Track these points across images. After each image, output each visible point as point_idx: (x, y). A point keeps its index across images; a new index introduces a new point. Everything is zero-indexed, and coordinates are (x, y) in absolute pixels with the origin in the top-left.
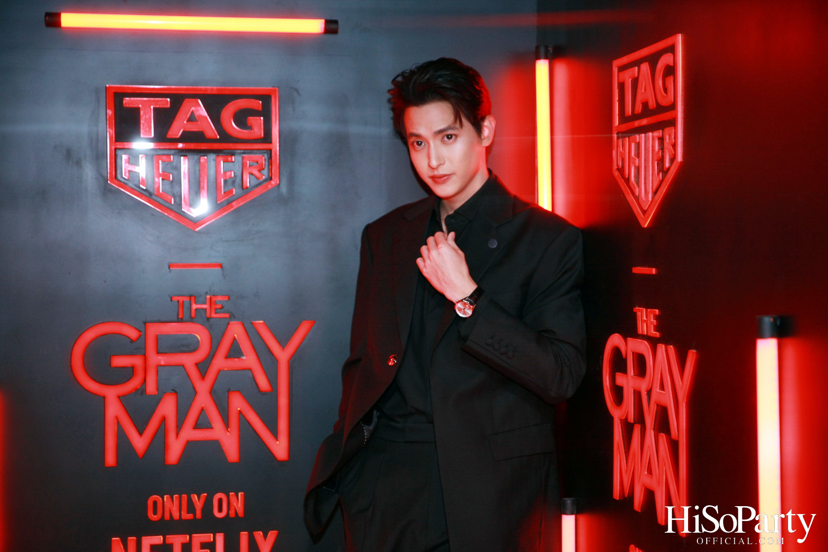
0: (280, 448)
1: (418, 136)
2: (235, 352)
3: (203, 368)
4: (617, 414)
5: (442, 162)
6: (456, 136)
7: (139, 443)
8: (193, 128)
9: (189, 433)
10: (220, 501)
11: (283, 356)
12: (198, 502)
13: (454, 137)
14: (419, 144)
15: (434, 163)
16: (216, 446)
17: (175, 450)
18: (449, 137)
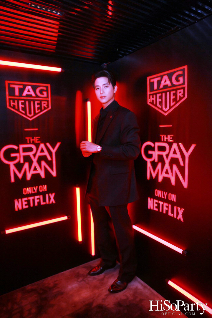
0: (54, 174)
1: (98, 86)
2: (42, 151)
3: (34, 155)
4: (149, 161)
7: (20, 176)
8: (29, 93)
9: (32, 172)
10: (41, 188)
11: (54, 151)
14: (98, 89)
16: (39, 175)
17: (29, 177)
18: (106, 87)
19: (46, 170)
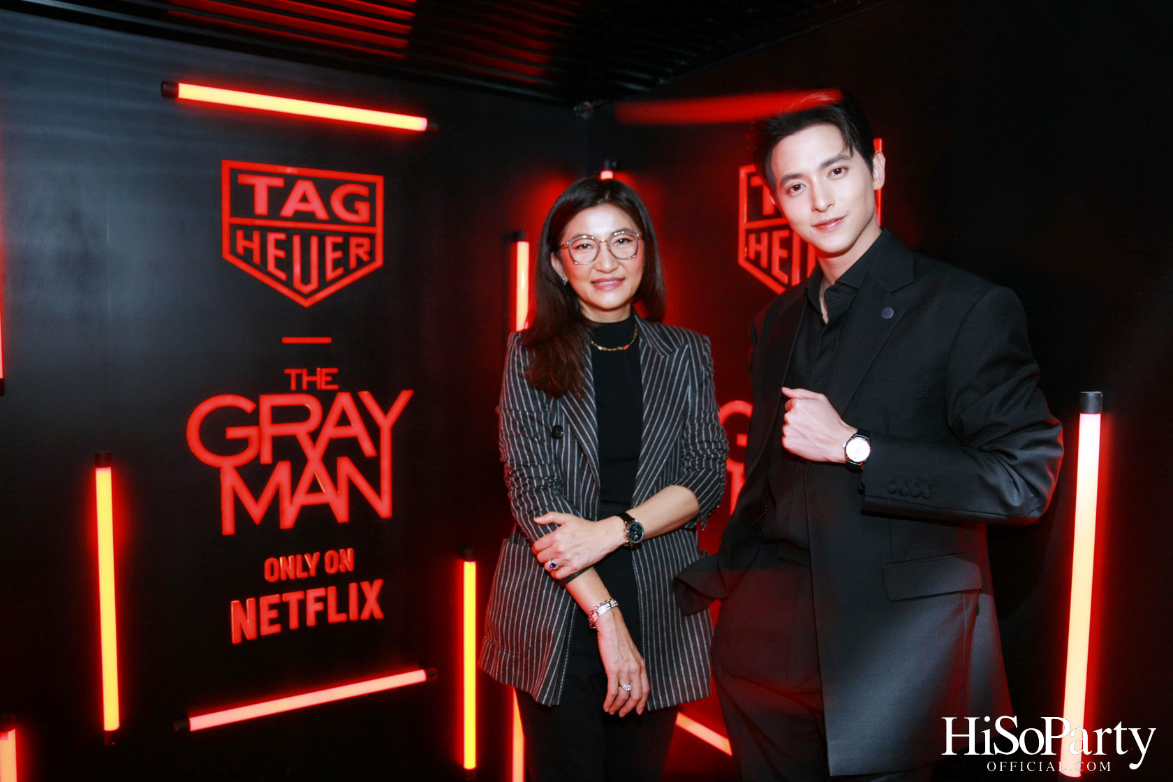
0: (383, 506)
2: (344, 420)
3: (314, 436)
5: (832, 202)
6: (846, 169)
7: (257, 511)
8: (304, 207)
9: (303, 498)
10: (332, 559)
11: (385, 422)
12: (311, 562)
13: (843, 170)
14: (798, 188)
15: (821, 204)
17: (289, 516)
18: (837, 171)
19: (353, 490)
